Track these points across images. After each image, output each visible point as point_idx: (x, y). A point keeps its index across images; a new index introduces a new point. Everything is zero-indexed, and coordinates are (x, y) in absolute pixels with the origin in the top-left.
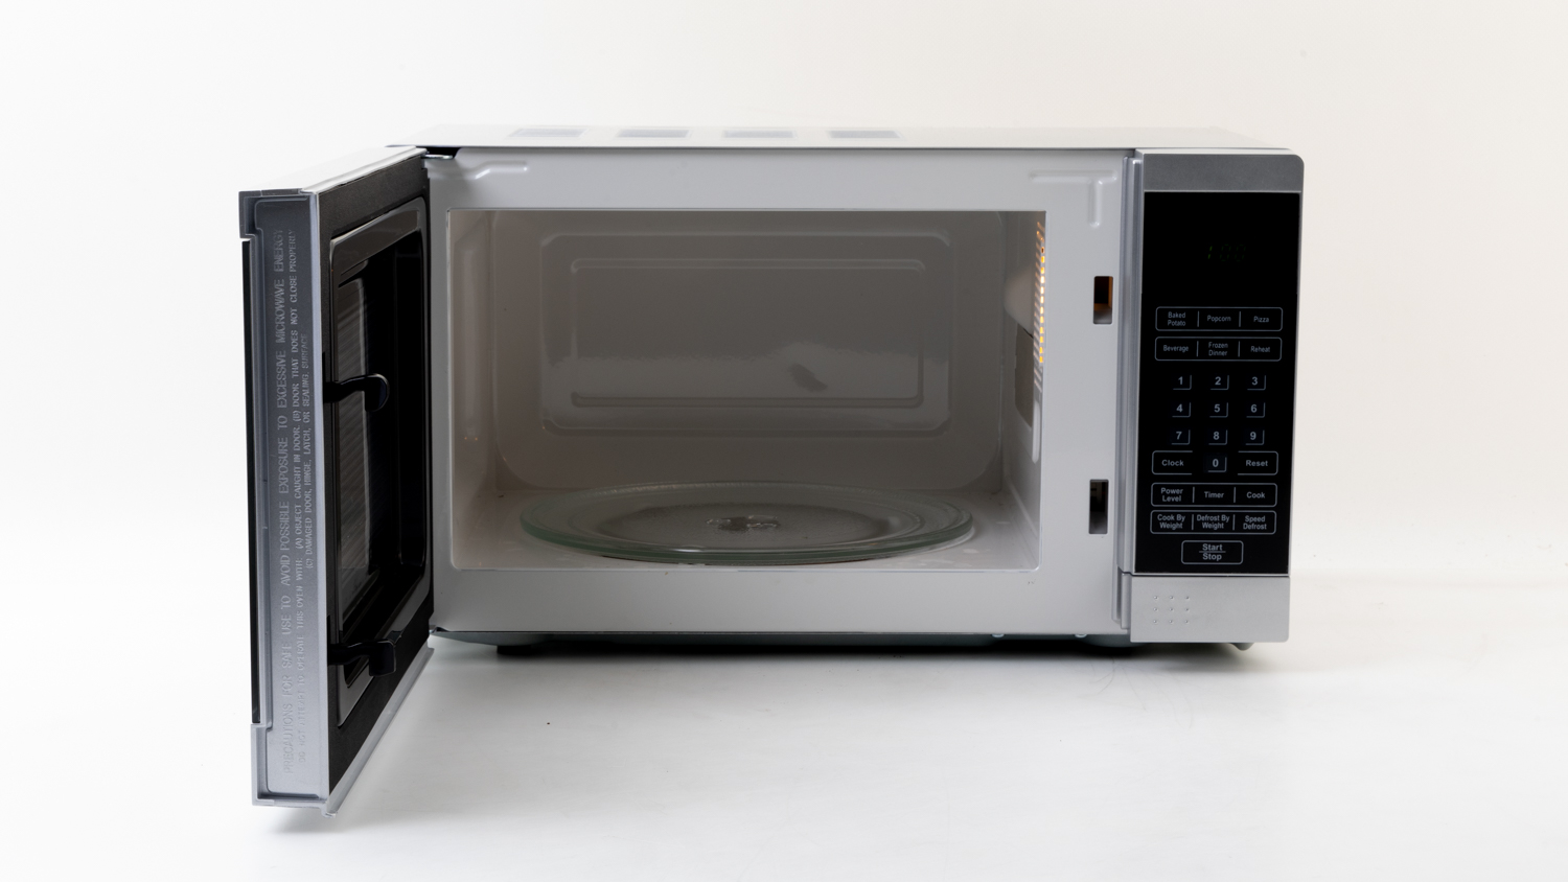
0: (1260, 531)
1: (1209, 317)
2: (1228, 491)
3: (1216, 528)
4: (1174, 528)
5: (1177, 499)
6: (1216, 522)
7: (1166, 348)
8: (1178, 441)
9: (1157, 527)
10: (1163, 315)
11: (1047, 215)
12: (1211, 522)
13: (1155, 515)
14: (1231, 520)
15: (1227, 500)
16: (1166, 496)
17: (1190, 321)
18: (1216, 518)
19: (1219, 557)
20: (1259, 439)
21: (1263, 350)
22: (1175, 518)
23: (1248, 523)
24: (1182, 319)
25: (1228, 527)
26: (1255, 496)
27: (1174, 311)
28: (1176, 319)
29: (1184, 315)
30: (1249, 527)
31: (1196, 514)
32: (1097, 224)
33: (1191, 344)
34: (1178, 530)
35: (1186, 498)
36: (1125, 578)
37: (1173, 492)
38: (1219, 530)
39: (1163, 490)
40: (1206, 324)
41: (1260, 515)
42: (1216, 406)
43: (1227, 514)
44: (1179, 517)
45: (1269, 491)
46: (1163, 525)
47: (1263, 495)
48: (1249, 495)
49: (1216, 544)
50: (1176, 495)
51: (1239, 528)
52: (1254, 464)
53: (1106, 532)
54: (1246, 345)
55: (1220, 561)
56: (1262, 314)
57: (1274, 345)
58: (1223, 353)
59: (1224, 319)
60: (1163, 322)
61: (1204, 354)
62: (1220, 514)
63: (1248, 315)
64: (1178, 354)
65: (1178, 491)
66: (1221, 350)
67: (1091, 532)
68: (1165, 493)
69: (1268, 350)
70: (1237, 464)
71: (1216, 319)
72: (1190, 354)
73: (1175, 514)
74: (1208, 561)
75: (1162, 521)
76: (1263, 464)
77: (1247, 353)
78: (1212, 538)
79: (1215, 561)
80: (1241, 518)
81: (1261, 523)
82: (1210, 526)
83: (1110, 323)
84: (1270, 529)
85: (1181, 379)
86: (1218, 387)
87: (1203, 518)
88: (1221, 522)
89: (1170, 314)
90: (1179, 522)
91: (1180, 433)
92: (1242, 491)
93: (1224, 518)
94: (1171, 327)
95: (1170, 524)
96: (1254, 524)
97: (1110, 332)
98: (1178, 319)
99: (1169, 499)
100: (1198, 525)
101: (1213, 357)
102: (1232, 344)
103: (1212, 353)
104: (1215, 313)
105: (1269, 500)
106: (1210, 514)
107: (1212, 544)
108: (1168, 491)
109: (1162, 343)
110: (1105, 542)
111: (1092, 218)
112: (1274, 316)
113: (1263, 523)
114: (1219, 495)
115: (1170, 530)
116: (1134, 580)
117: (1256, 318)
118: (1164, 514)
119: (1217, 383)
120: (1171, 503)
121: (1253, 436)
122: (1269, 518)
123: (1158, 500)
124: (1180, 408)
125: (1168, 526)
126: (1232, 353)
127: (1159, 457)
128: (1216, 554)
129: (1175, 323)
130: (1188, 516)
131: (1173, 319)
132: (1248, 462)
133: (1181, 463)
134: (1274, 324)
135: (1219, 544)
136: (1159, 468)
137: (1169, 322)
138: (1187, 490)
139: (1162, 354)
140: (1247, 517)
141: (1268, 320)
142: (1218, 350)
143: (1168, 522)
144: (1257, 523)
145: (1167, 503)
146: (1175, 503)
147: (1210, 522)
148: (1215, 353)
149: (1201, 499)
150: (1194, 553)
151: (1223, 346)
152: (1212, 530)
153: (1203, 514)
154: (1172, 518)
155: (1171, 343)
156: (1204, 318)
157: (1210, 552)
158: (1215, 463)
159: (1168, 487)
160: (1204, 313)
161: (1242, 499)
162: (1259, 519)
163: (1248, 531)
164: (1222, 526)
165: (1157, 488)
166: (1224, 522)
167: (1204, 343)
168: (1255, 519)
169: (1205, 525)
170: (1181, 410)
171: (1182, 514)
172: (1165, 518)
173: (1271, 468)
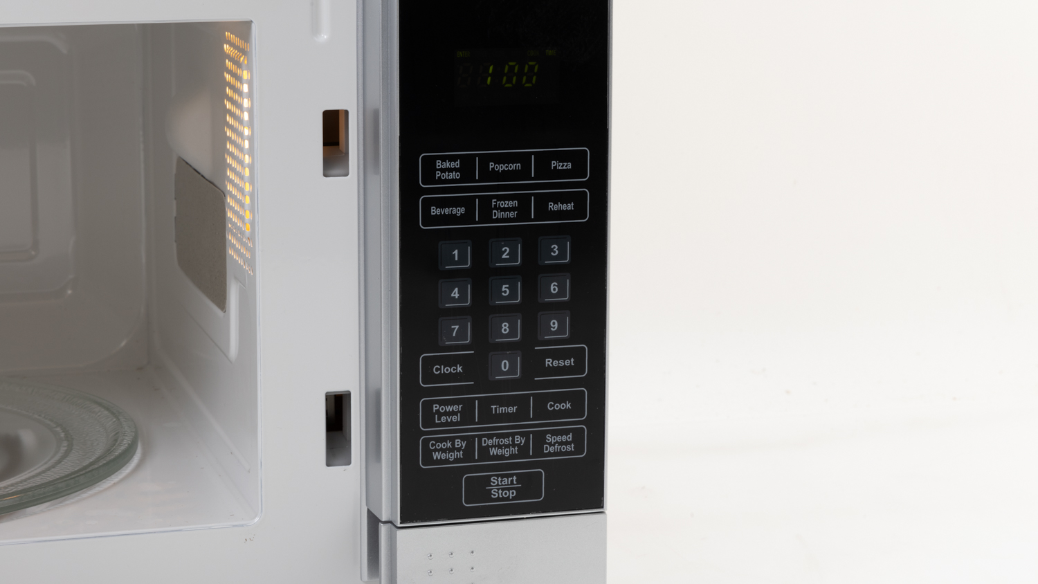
0: (567, 453)
1: (492, 165)
2: (522, 402)
3: (507, 454)
4: (452, 459)
5: (454, 418)
6: (507, 446)
7: (435, 211)
8: (456, 339)
9: (428, 459)
10: (430, 164)
11: (254, 26)
12: (501, 447)
13: (426, 442)
14: (527, 442)
15: (522, 415)
16: (440, 415)
17: (466, 171)
18: (507, 441)
19: (513, 494)
20: (561, 329)
21: (564, 207)
22: (453, 444)
23: (550, 444)
24: (456, 170)
25: (523, 451)
26: (558, 407)
27: (443, 159)
28: (447, 169)
29: (457, 164)
30: (551, 449)
31: (480, 437)
32: (324, 37)
33: (468, 203)
34: (457, 460)
35: (467, 417)
36: (383, 530)
37: (449, 409)
38: (512, 456)
39: (436, 407)
40: (487, 175)
41: (566, 432)
42: (504, 288)
43: (522, 434)
44: (458, 443)
45: (576, 399)
46: (436, 456)
47: (568, 405)
48: (550, 406)
49: (507, 476)
50: (453, 413)
51: (539, 452)
52: (555, 363)
53: (349, 463)
54: (542, 201)
55: (514, 499)
56: (561, 157)
57: (579, 199)
58: (512, 214)
59: (512, 167)
60: (429, 176)
61: (486, 217)
62: (513, 435)
63: (544, 160)
64: (451, 219)
65: (456, 408)
66: (509, 209)
67: (328, 464)
68: (438, 411)
69: (570, 206)
70: (533, 364)
71: (501, 168)
72: (468, 217)
73: (452, 440)
74: (498, 499)
75: (436, 450)
76: (567, 363)
77: (543, 213)
78: (503, 468)
79: (507, 499)
80: (540, 439)
81: (567, 443)
82: (499, 452)
83: (347, 175)
84: (579, 450)
85: (456, 252)
86: (505, 260)
87: (490, 442)
88: (514, 445)
89: (438, 163)
90: (459, 450)
91: (457, 327)
92: (541, 401)
93: (518, 439)
94: (440, 181)
95: (447, 453)
96: (558, 445)
97: (346, 186)
98: (450, 170)
99: (443, 419)
100: (484, 452)
101: (498, 220)
102: (524, 201)
103: (497, 214)
104: (499, 159)
105: (576, 411)
106: (499, 436)
107: (503, 476)
108: (443, 409)
109: (428, 204)
110: (350, 476)
111: (315, 29)
112: (578, 159)
113: (570, 443)
114: (511, 410)
115: (447, 461)
116: (400, 533)
117: (554, 164)
118: (437, 440)
119: (504, 256)
120: (447, 424)
121: (555, 325)
122: (578, 434)
123: (429, 421)
124: (455, 294)
125: (443, 456)
126: (523, 213)
127: (429, 363)
128: (509, 489)
129: (445, 176)
130: (470, 440)
131: (443, 171)
132: (548, 362)
133: (459, 369)
134: (578, 170)
135: (511, 475)
136: (429, 377)
137: (438, 174)
138: (468, 405)
139: (429, 220)
140: (548, 436)
141: (570, 166)
142: (505, 210)
143: (443, 451)
144: (561, 443)
145: (442, 425)
146: (452, 423)
147: (499, 447)
148: (500, 215)
149: (487, 416)
150: (480, 490)
151: (511, 204)
152: (502, 457)
153: (490, 437)
154: (449, 445)
155: (441, 203)
156: (484, 166)
157: (501, 486)
158: (505, 365)
159: (441, 403)
160: (485, 160)
161: (542, 413)
162: (564, 438)
163: (550, 454)
164: (515, 450)
165: (428, 405)
166: (519, 445)
167: (486, 201)
168: (559, 438)
169: (493, 451)
170: (457, 296)
171: (462, 438)
172: (440, 445)
173: (579, 368)
